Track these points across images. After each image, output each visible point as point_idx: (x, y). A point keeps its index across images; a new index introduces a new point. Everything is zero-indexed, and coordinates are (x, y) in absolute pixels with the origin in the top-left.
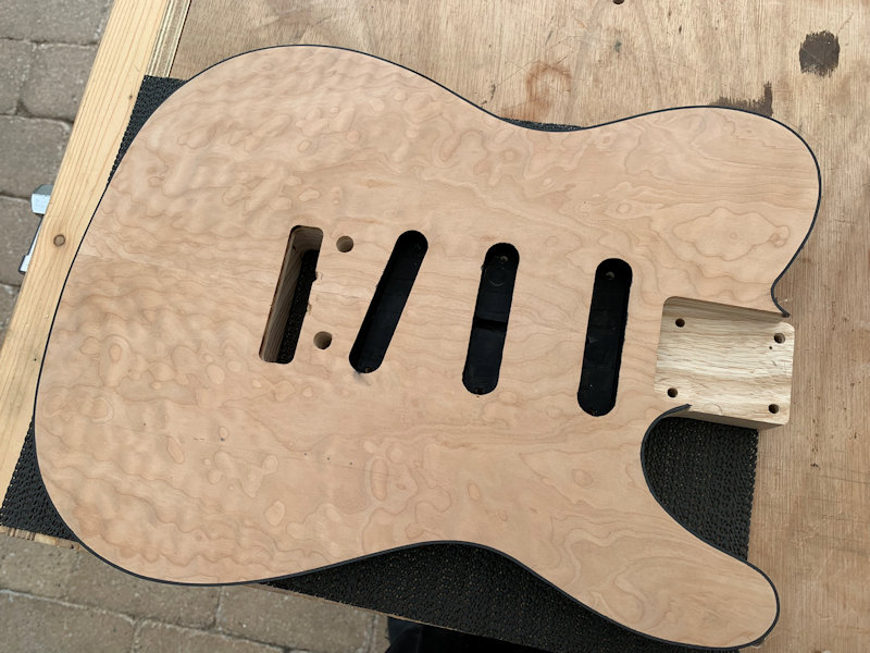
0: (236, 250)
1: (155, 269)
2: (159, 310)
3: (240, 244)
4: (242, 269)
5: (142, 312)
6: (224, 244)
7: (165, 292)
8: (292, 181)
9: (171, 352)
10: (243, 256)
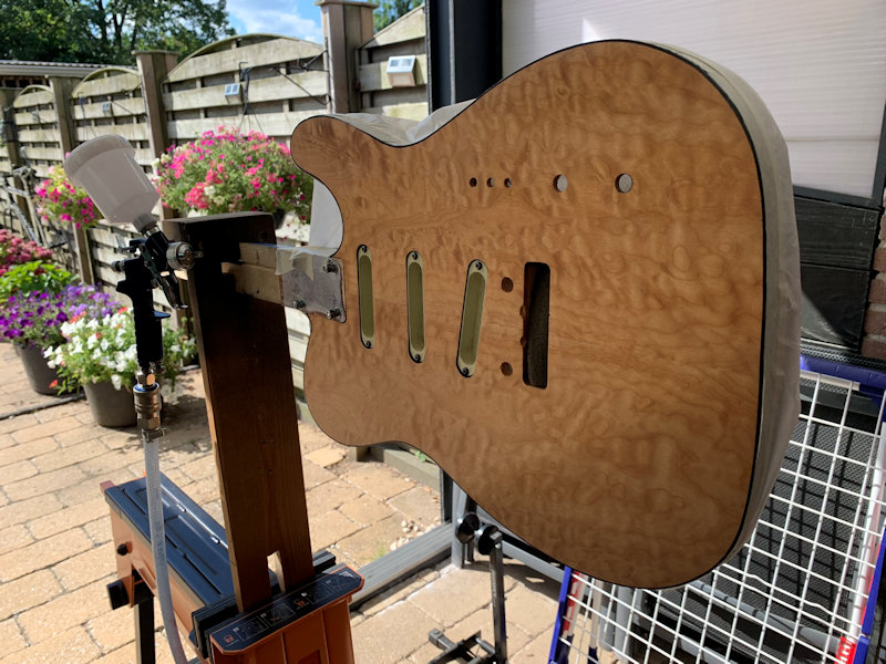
1: (660, 354)
3: (585, 376)
4: (577, 351)
5: (664, 306)
6: (598, 377)
9: (625, 267)
10: (579, 363)
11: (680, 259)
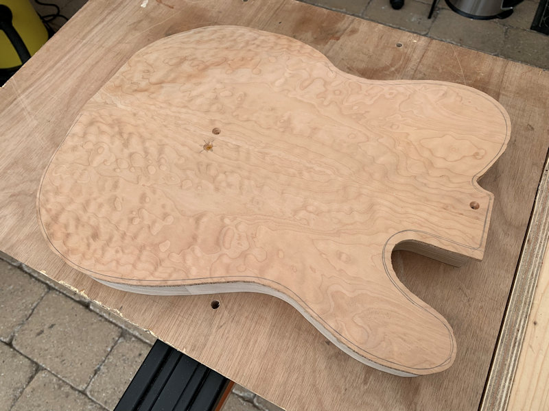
2: (130, 134)
5: (121, 133)
7: (136, 126)
9: (131, 155)
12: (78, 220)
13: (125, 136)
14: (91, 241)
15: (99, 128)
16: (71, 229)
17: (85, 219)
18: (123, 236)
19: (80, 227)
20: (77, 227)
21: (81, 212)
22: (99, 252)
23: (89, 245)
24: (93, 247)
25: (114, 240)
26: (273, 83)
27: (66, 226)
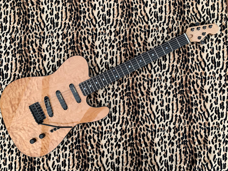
0: (26, 114)
1: (18, 123)
2: (23, 127)
3: (26, 113)
5: (21, 129)
6: (24, 114)
7: (22, 125)
8: (26, 101)
9: (28, 131)
10: (28, 114)
11: (22, 136)
12: (35, 150)
13: (22, 129)
14: (42, 150)
15: (15, 133)
16: (36, 152)
17: (36, 148)
18: (46, 144)
19: (37, 150)
20: (37, 151)
21: (34, 148)
22: (46, 150)
23: (43, 151)
24: (44, 151)
25: (45, 146)
26: (35, 90)
27: (35, 153)
